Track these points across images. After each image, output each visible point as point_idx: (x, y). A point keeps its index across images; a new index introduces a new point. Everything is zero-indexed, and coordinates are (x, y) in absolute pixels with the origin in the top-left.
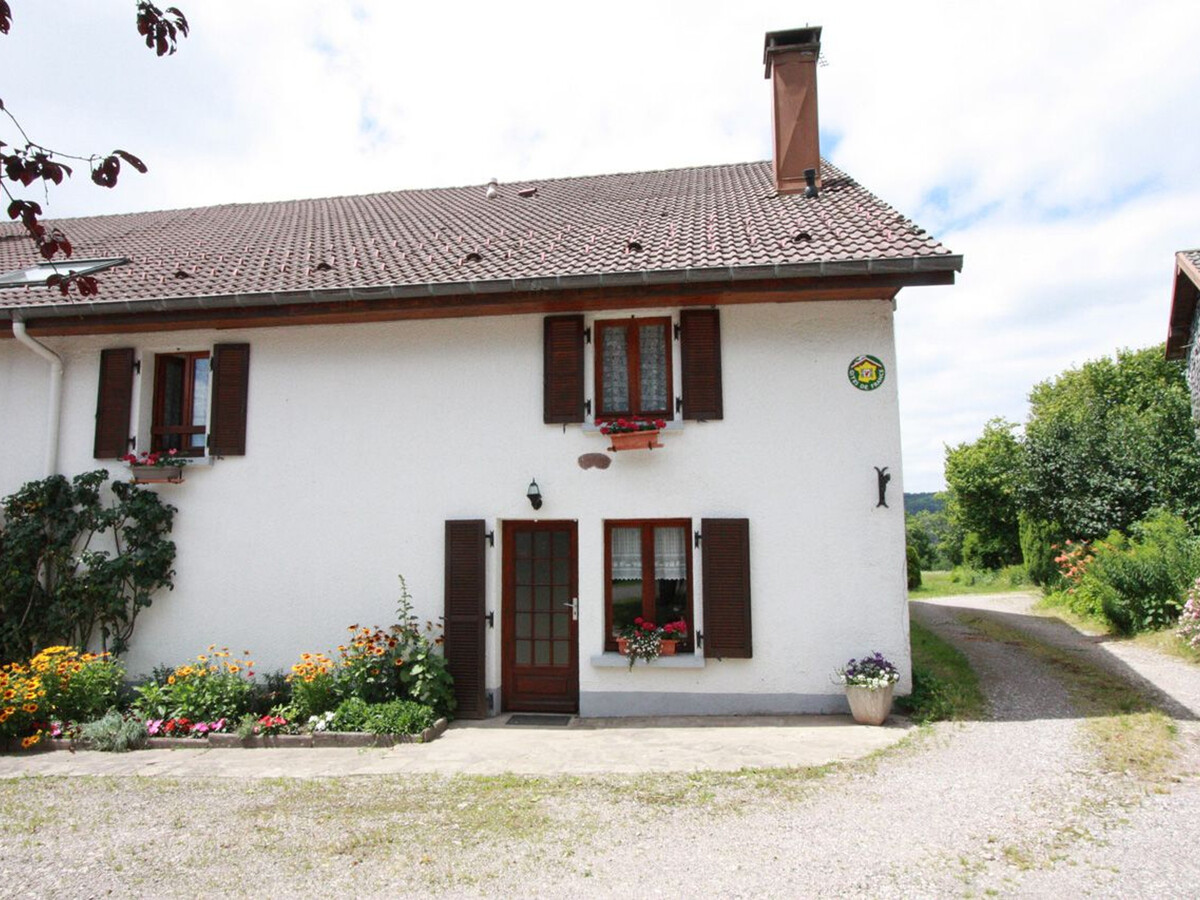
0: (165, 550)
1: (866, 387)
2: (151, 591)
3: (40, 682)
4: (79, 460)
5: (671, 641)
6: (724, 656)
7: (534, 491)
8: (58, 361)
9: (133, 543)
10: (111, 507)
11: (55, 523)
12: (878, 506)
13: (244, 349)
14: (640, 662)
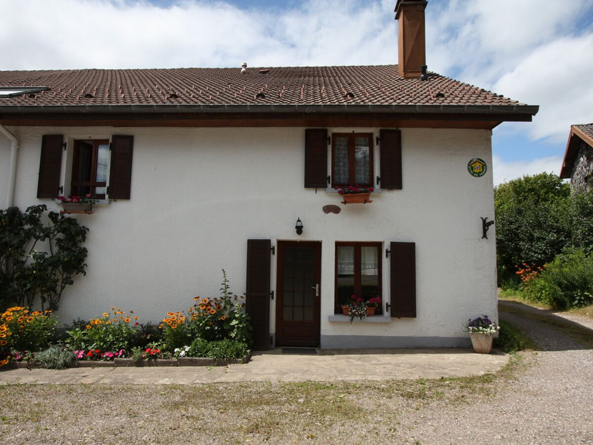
0: (81, 252)
1: (477, 175)
2: (72, 276)
3: (7, 327)
4: (28, 199)
5: (372, 308)
6: (402, 317)
7: (299, 224)
8: (16, 140)
9: (62, 248)
10: (48, 227)
11: (12, 235)
12: (483, 238)
13: (130, 139)
14: (356, 319)
